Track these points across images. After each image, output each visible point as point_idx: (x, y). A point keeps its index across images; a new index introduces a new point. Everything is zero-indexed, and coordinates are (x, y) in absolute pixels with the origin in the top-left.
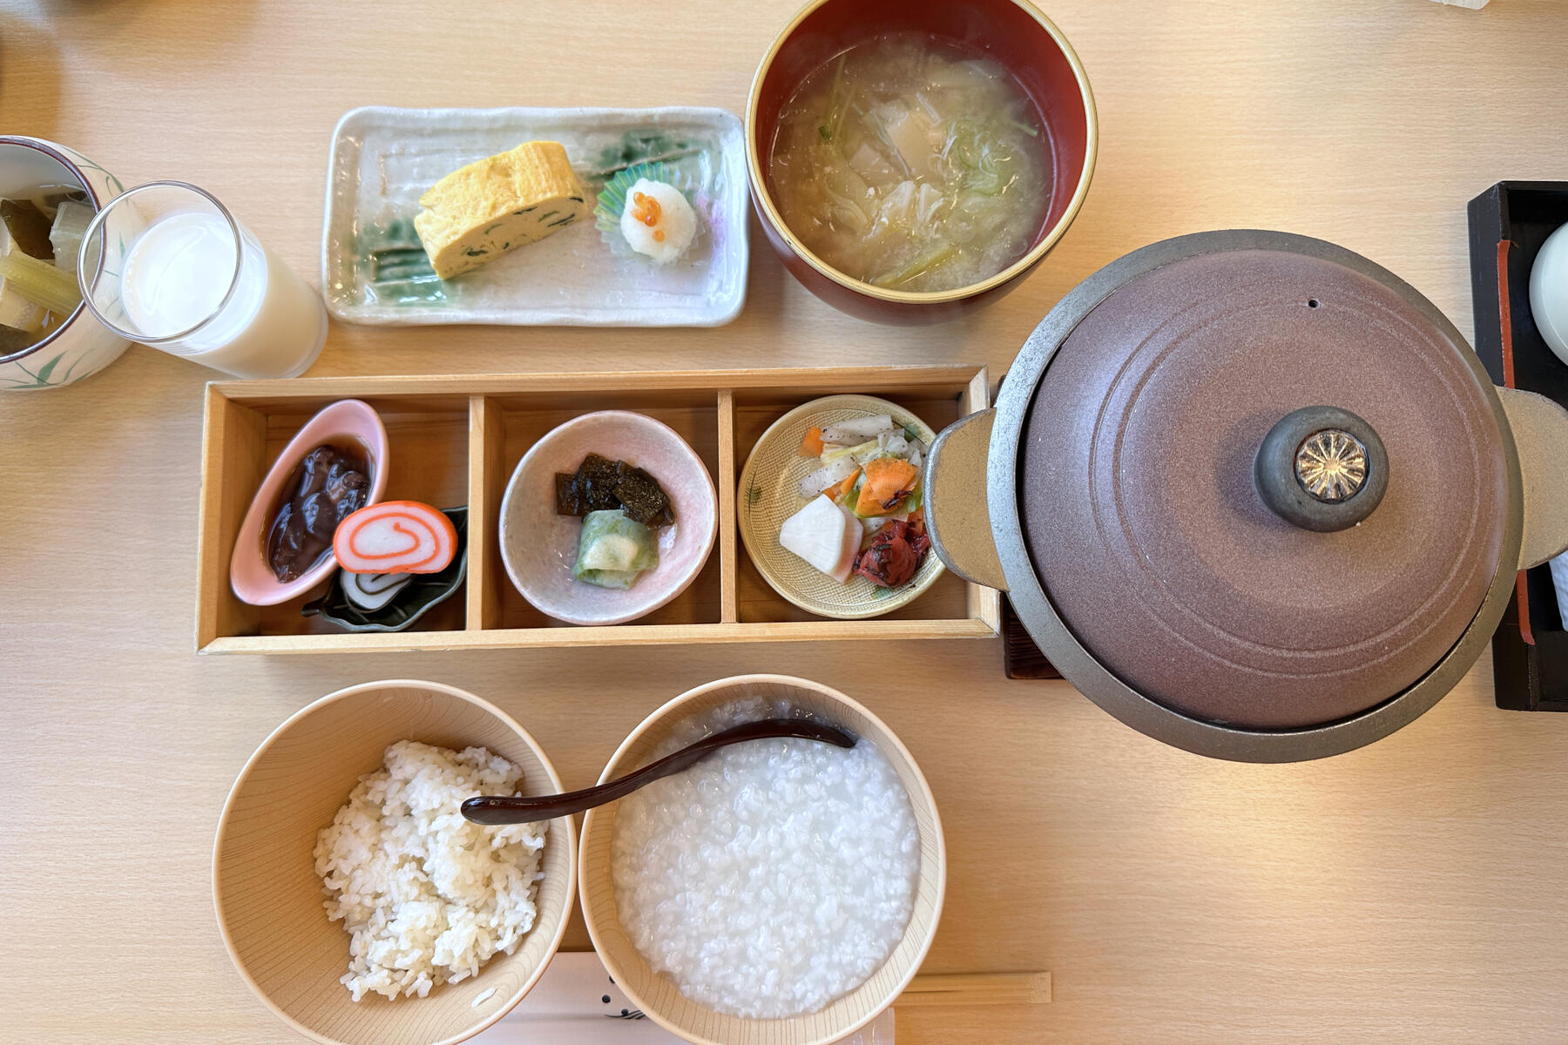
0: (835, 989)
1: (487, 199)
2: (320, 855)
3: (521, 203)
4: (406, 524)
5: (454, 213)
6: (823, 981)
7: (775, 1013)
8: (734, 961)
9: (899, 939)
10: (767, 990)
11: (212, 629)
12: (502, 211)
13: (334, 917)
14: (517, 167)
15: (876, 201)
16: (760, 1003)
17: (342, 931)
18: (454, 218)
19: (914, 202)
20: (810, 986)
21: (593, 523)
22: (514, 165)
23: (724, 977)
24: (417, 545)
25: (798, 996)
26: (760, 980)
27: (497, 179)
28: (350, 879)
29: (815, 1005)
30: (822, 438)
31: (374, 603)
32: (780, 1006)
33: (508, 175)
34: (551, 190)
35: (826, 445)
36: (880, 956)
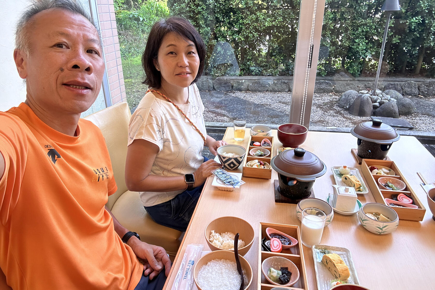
4: (278, 246)
11: (263, 224)
21: (279, 272)
23: (205, 270)
24: (275, 247)
31: (266, 243)
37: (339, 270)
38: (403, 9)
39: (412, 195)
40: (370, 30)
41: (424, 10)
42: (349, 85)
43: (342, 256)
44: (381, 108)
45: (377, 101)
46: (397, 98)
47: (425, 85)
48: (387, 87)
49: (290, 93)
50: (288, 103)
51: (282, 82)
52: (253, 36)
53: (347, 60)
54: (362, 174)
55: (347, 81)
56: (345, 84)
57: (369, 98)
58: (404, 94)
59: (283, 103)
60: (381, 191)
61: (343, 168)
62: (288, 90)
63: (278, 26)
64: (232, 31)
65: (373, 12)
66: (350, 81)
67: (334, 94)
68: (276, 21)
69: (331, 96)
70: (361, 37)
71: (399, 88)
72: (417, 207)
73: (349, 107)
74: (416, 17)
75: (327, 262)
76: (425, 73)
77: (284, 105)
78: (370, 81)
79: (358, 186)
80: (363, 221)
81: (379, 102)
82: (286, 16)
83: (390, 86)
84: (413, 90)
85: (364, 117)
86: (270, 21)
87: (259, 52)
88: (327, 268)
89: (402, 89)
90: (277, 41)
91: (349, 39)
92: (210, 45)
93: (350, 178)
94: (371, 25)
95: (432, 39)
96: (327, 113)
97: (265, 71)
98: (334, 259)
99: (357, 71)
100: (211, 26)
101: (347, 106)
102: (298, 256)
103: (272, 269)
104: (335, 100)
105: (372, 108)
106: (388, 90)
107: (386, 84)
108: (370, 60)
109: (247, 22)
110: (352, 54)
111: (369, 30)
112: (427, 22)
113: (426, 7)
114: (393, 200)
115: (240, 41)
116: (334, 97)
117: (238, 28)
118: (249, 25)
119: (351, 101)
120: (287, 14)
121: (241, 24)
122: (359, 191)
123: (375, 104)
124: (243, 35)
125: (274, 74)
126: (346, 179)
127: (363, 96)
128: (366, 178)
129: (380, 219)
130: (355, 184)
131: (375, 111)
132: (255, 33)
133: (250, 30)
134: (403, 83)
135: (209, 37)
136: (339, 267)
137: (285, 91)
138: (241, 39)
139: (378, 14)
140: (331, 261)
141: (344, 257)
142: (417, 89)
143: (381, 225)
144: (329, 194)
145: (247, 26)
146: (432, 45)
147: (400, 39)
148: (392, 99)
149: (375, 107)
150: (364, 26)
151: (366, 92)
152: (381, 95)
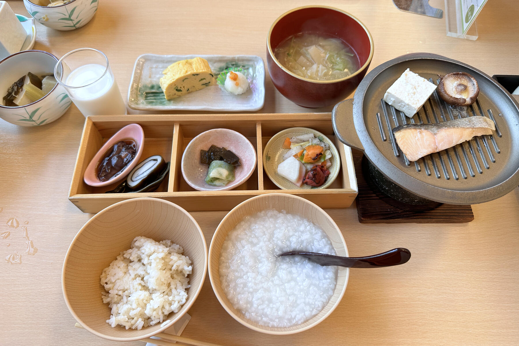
0: (308, 313)
1: (184, 69)
2: (103, 277)
3: (195, 71)
5: (174, 74)
6: (303, 311)
7: (284, 325)
8: (267, 302)
9: (332, 295)
10: (280, 313)
12: (189, 73)
13: (106, 301)
14: (194, 63)
15: (306, 71)
16: (278, 320)
17: (108, 307)
18: (174, 75)
19: (317, 71)
20: (298, 312)
21: (213, 164)
22: (193, 62)
23: (263, 309)
25: (293, 317)
26: (277, 310)
27: (188, 65)
28: (114, 283)
29: (300, 320)
30: (291, 141)
31: (134, 184)
32: (286, 321)
33: (191, 65)
34: (204, 69)
35: (292, 143)
36: (324, 301)
37: (206, 71)
75: (179, 89)
103: (211, 175)
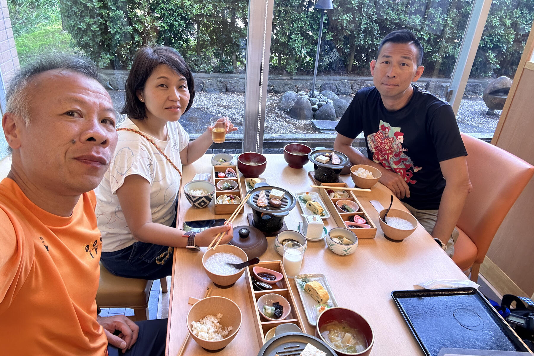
3: (318, 291)
21: (273, 307)
22: (323, 290)
37: (321, 296)
38: (335, 4)
39: (364, 215)
40: (305, 25)
41: (355, 7)
42: (287, 85)
43: (319, 281)
44: (320, 111)
45: (316, 104)
46: (333, 99)
47: (357, 84)
48: (324, 87)
49: (228, 94)
50: (228, 106)
51: (217, 81)
52: (180, 25)
53: (283, 56)
54: (322, 199)
55: (285, 80)
56: (284, 84)
57: (308, 100)
58: (339, 93)
59: (222, 106)
60: (340, 214)
61: (305, 194)
62: (225, 90)
63: (208, 14)
64: (152, 16)
65: (307, 4)
66: (288, 80)
67: (273, 94)
68: (206, 8)
69: (271, 97)
70: (296, 32)
71: (334, 87)
72: (369, 227)
73: (290, 110)
74: (347, 14)
75: (310, 290)
76: (356, 70)
77: (224, 109)
78: (307, 80)
79: (321, 212)
80: (331, 246)
81: (317, 105)
82: (216, 4)
83: (326, 85)
84: (347, 89)
85: (305, 121)
86: (198, 9)
87: (187, 43)
88: (310, 295)
89: (337, 88)
90: (206, 30)
91: (284, 34)
92: (124, 32)
93: (314, 204)
94: (305, 20)
95: (362, 37)
96: (269, 118)
97: (196, 67)
98: (315, 286)
99: (294, 70)
100: (124, 9)
101: (288, 109)
102: (286, 289)
103: (267, 307)
104: (275, 101)
105: (312, 111)
106: (324, 91)
107: (322, 83)
108: (305, 57)
109: (170, 7)
110: (288, 51)
111: (303, 26)
112: (357, 19)
113: (356, 4)
114: (350, 221)
115: (164, 29)
116: (273, 98)
117: (159, 14)
118: (172, 11)
119: (291, 104)
120: (218, 2)
121: (163, 9)
122: (322, 215)
123: (314, 106)
124: (166, 23)
125: (207, 71)
126: (310, 205)
127: (303, 99)
128: (326, 202)
129: (344, 242)
130: (319, 209)
131: (315, 114)
132: (181, 22)
133: (175, 17)
134: (338, 81)
135: (121, 22)
136: (321, 292)
137: (222, 92)
138: (164, 27)
139: (311, 7)
140: (313, 289)
141: (321, 282)
142: (350, 88)
143: (346, 247)
144: (299, 223)
145: (171, 12)
146: (362, 43)
147: (333, 36)
148: (329, 101)
149: (314, 110)
150: (299, 21)
151: (305, 93)
152: (319, 97)
